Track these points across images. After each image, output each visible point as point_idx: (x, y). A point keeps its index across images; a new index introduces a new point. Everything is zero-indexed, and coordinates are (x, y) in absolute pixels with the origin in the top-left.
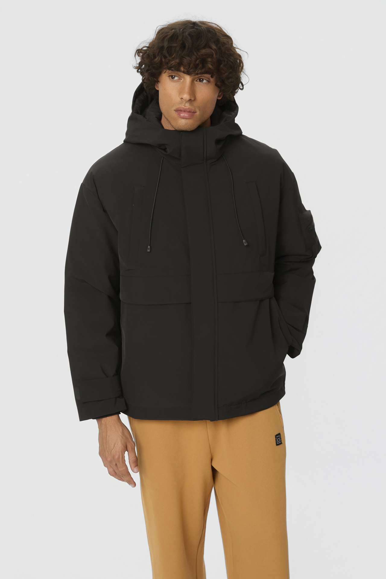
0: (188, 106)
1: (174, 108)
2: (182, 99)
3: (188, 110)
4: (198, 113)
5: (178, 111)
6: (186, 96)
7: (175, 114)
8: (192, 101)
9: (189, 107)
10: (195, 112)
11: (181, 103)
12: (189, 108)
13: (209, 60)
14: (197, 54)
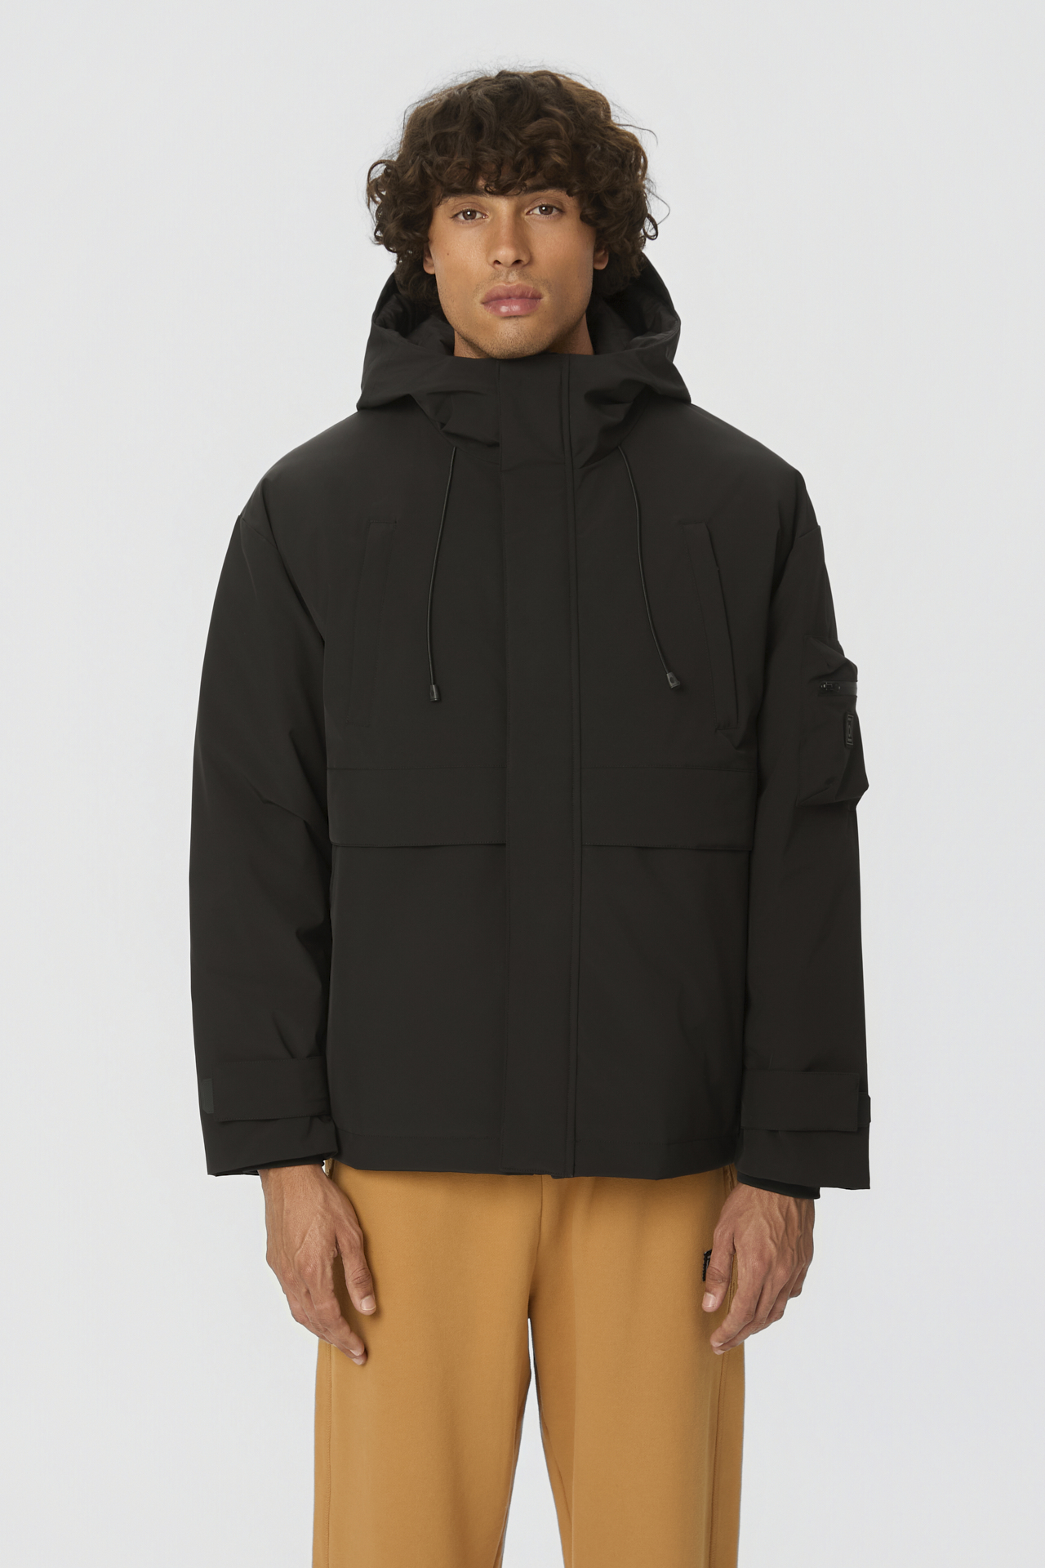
0: (514, 279)
1: (481, 296)
2: (497, 266)
3: (518, 293)
4: (546, 299)
5: (492, 301)
6: (506, 254)
7: (484, 314)
8: (525, 266)
9: (519, 282)
10: (537, 297)
11: (496, 277)
12: (518, 286)
13: (552, 142)
14: (516, 136)
